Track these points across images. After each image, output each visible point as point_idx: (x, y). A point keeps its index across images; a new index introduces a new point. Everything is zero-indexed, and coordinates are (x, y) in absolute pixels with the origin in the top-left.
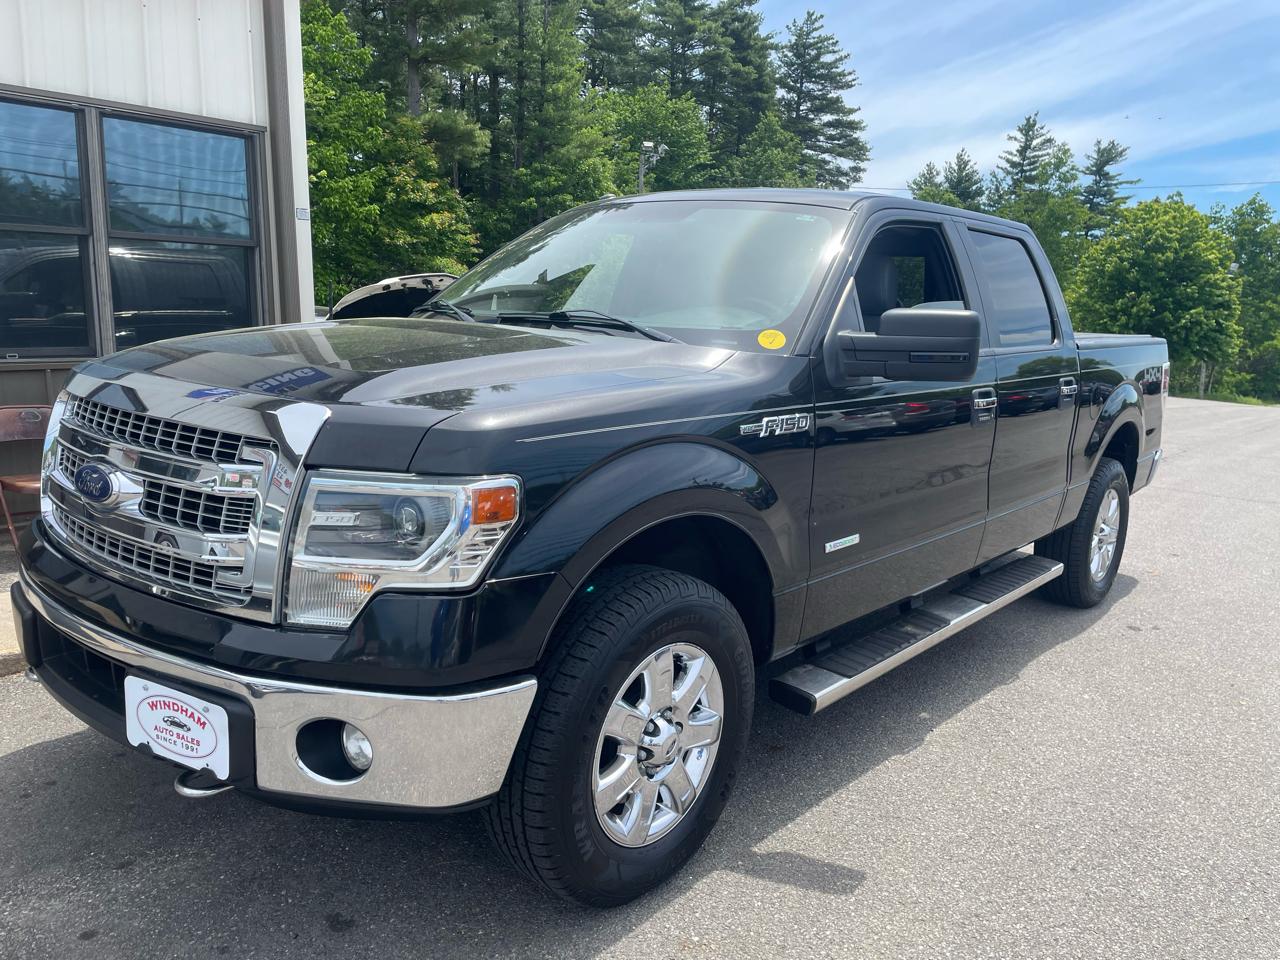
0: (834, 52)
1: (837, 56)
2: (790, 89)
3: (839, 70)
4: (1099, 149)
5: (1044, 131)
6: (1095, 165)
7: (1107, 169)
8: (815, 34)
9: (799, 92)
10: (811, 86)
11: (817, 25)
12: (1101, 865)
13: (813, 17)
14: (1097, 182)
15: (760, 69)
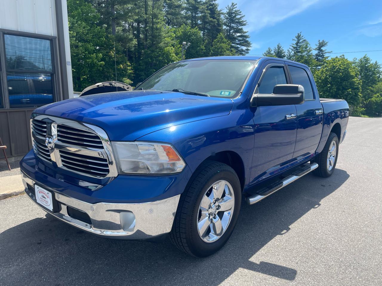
0: (240, 15)
1: (241, 16)
2: (227, 26)
3: (242, 20)
4: (319, 42)
5: (303, 37)
6: (319, 47)
7: (322, 48)
8: (234, 9)
9: (230, 27)
10: (233, 25)
11: (235, 7)
12: (306, 261)
13: (234, 4)
14: (319, 53)
15: (218, 20)
